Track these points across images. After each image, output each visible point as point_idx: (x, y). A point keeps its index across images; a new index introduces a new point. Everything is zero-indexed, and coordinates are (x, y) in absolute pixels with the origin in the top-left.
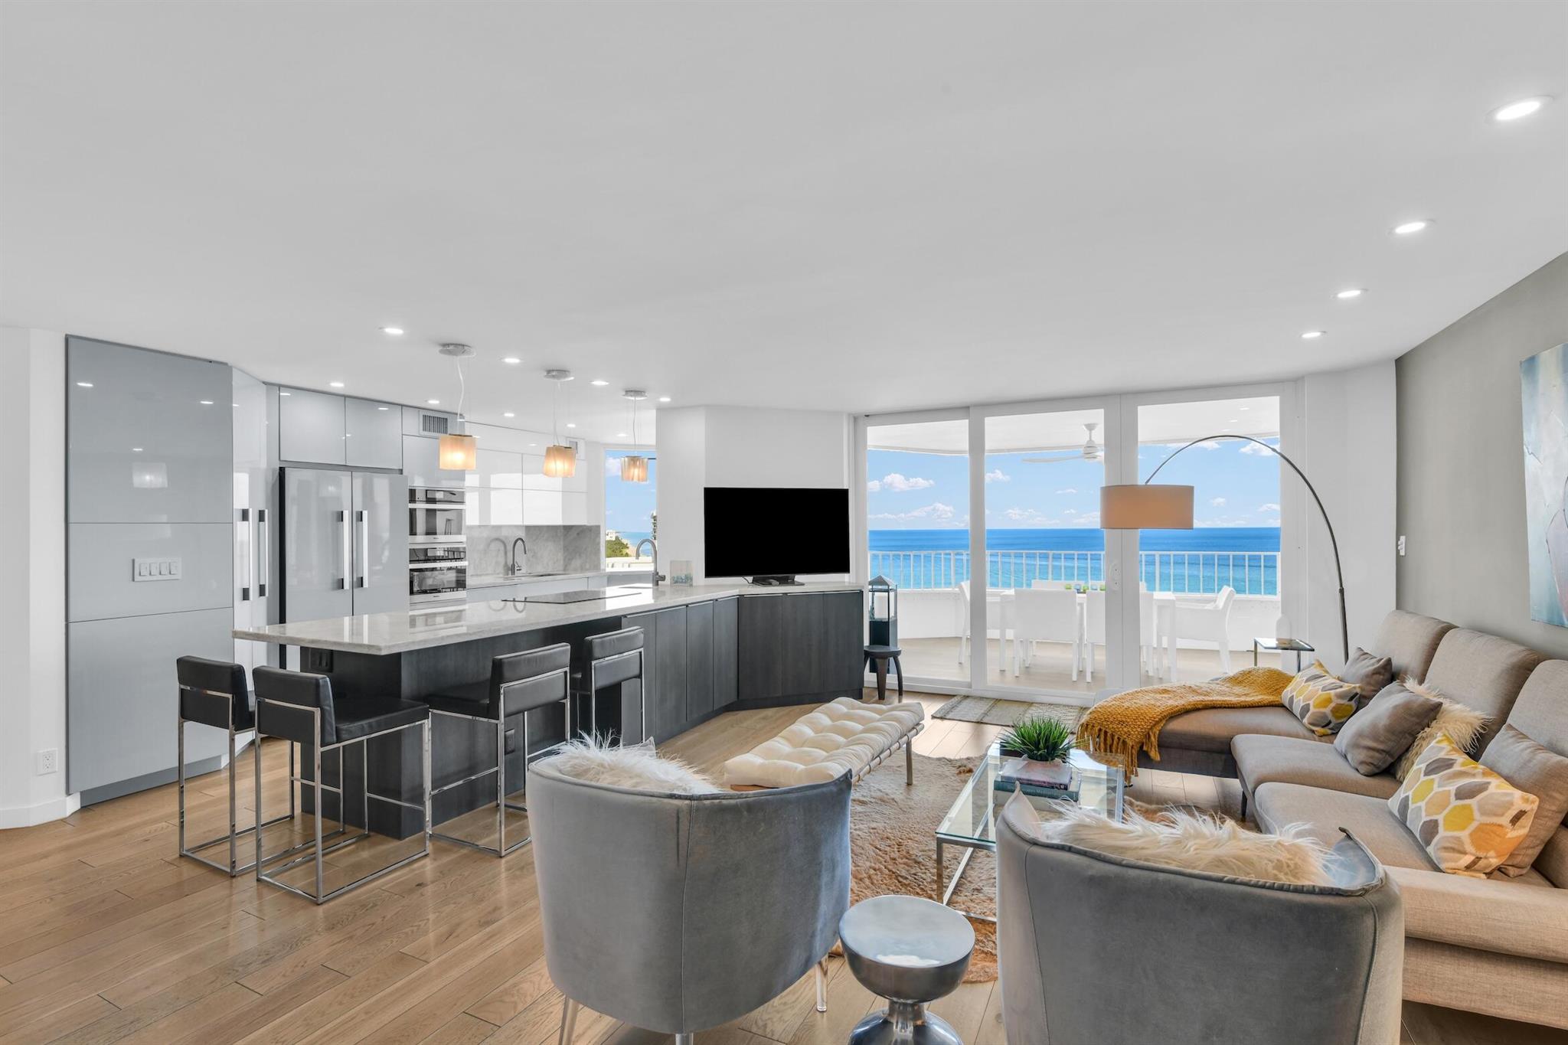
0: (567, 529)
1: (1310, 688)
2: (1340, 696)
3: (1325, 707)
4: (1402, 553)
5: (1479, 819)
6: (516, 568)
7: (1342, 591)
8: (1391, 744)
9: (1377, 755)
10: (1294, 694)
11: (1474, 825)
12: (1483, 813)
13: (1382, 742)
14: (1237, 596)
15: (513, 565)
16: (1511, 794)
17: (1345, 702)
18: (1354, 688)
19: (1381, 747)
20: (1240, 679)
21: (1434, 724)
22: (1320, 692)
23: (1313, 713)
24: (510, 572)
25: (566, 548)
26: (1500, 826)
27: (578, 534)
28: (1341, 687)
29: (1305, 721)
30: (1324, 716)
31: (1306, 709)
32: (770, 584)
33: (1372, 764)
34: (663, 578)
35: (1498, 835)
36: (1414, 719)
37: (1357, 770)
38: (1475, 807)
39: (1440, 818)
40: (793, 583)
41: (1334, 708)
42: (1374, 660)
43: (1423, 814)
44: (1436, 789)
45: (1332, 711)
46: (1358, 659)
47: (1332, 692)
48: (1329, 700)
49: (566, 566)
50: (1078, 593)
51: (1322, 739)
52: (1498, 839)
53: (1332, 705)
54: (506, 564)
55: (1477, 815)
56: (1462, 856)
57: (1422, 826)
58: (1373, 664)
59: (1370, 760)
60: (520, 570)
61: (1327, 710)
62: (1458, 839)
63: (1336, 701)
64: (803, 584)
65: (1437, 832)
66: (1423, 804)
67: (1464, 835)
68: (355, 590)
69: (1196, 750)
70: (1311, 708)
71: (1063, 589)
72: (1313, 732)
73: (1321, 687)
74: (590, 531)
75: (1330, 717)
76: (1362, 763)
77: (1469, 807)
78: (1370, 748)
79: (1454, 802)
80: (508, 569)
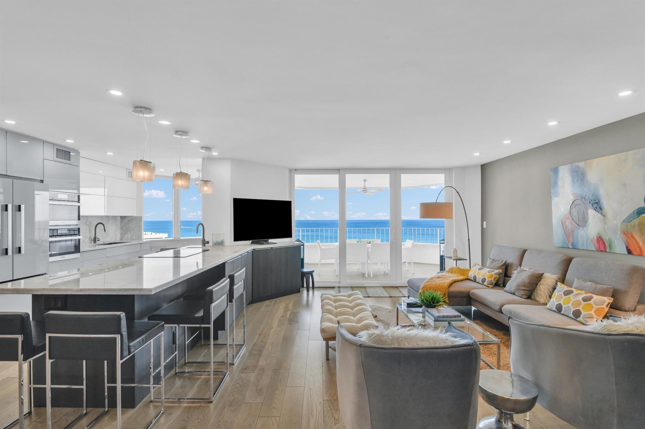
0: (123, 218)
1: (482, 272)
2: (496, 274)
3: (492, 278)
4: (485, 227)
5: (595, 307)
6: (97, 239)
7: (469, 240)
8: (530, 287)
9: (527, 292)
10: (476, 274)
11: (594, 309)
12: (596, 305)
13: (528, 287)
14: (415, 243)
15: (95, 238)
16: (602, 298)
17: (496, 276)
18: (500, 271)
19: (528, 289)
20: (451, 271)
21: (542, 280)
22: (488, 273)
23: (488, 281)
24: (93, 242)
25: (122, 228)
26: (603, 308)
27: (129, 221)
28: (494, 271)
29: (486, 283)
30: (491, 281)
31: (484, 280)
32: (263, 244)
33: (526, 295)
34: (208, 242)
35: (603, 311)
36: (536, 279)
37: (521, 297)
38: (593, 304)
39: (580, 308)
40: (268, 243)
41: (494, 278)
42: (500, 262)
43: (572, 308)
44: (573, 300)
45: (494, 279)
46: (493, 262)
47: (493, 273)
48: (492, 276)
49: (122, 238)
50: (368, 243)
51: (493, 288)
52: (603, 312)
53: (494, 277)
54: (90, 237)
55: (594, 306)
56: (592, 319)
57: (573, 312)
58: (500, 263)
59: (525, 294)
60: (99, 240)
61: (492, 279)
62: (591, 314)
63: (495, 276)
64: (276, 243)
65: (582, 313)
66: (570, 305)
67: (592, 312)
68: (14, 256)
69: (458, 297)
70: (487, 279)
71: (356, 242)
72: (488, 287)
73: (487, 272)
74: (136, 219)
75: (493, 281)
76: (523, 295)
77: (590, 304)
78: (524, 290)
79: (583, 303)
80: (91, 240)
